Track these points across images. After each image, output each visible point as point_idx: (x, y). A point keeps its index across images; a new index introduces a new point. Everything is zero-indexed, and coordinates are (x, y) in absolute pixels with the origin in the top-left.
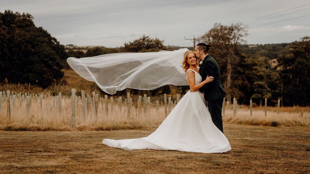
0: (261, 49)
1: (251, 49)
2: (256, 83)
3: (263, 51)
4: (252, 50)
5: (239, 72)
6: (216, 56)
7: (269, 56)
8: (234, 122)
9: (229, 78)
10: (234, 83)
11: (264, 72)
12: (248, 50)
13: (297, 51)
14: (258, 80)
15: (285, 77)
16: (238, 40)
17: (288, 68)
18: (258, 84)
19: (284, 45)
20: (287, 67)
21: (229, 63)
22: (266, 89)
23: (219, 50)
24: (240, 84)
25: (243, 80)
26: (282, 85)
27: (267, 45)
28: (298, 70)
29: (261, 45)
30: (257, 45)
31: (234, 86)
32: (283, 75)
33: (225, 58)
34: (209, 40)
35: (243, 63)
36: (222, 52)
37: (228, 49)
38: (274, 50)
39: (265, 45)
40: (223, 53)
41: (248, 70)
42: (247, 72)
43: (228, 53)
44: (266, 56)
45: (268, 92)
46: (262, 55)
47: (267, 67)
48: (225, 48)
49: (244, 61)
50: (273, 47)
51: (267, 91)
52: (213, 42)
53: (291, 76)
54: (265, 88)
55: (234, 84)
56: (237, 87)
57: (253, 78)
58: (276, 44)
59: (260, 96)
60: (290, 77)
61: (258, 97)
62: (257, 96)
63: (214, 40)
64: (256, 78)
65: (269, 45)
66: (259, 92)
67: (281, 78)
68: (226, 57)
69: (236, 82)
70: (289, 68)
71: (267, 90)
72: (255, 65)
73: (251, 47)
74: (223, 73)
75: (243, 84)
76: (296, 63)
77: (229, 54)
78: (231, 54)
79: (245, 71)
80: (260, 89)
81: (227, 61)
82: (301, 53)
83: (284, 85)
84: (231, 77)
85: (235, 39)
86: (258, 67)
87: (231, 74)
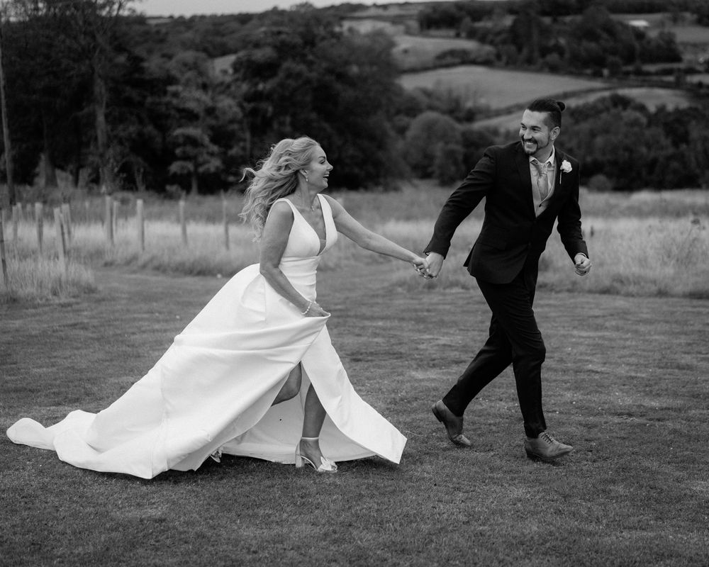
0: (182, 28)
1: (154, 30)
2: (178, 132)
3: (189, 35)
4: (158, 32)
5: (129, 102)
6: (60, 55)
7: (205, 50)
8: (144, 267)
9: (101, 119)
10: (115, 133)
11: (198, 100)
12: (147, 33)
13: (283, 43)
14: (183, 121)
15: (254, 112)
16: (119, 9)
17: (261, 87)
18: (183, 135)
19: (244, 19)
20: (256, 84)
21: (100, 76)
22: (206, 147)
23: (68, 42)
24: (134, 135)
25: (141, 121)
26: (248, 135)
27: (197, 20)
28: (287, 94)
29: (181, 18)
30: (171, 17)
31: (115, 142)
32: (249, 106)
33: (87, 62)
34: (37, 9)
35: (137, 76)
36: (75, 46)
37: (94, 37)
38: (218, 33)
39: (193, 18)
40: (80, 49)
41: (152, 94)
42: (149, 100)
43: (94, 48)
44: (197, 50)
45: (212, 154)
46: (186, 46)
47: (205, 87)
48: (85, 33)
49: (141, 70)
50: (215, 24)
51: (208, 153)
52: (46, 15)
53: (270, 109)
54: (202, 145)
55: (116, 136)
56: (127, 144)
57: (168, 116)
58: (223, 16)
59: (190, 166)
60: (266, 111)
61: (185, 171)
62: (183, 168)
63: (52, 9)
64: (177, 116)
65: (203, 17)
66: (186, 158)
67: (245, 116)
68: (90, 59)
69: (121, 131)
70: (264, 87)
71: (210, 150)
72: (171, 80)
73: (153, 22)
74: (84, 104)
75: (140, 134)
76: (281, 74)
77: (98, 51)
78: (102, 51)
79: (145, 97)
80: (189, 149)
81: (93, 70)
82: (294, 47)
83: (253, 135)
84: (107, 116)
85: (111, 8)
86: (180, 88)
87: (108, 106)
